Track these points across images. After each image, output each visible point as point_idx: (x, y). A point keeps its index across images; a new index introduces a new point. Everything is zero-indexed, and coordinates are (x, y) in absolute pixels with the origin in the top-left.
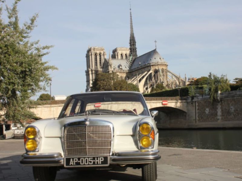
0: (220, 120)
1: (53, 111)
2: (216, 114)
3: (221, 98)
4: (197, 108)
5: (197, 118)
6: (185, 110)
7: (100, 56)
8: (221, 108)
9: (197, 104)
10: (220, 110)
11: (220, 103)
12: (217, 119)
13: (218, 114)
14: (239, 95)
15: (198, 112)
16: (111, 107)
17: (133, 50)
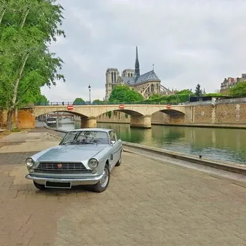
0: (214, 120)
1: (92, 110)
2: (211, 117)
3: (216, 104)
4: (194, 111)
5: (194, 118)
6: (184, 112)
7: (115, 75)
8: (215, 112)
9: (194, 108)
10: (214, 113)
11: (215, 108)
12: (211, 119)
13: (212, 116)
14: (232, 102)
15: (195, 114)
16: (132, 108)
17: (137, 71)
